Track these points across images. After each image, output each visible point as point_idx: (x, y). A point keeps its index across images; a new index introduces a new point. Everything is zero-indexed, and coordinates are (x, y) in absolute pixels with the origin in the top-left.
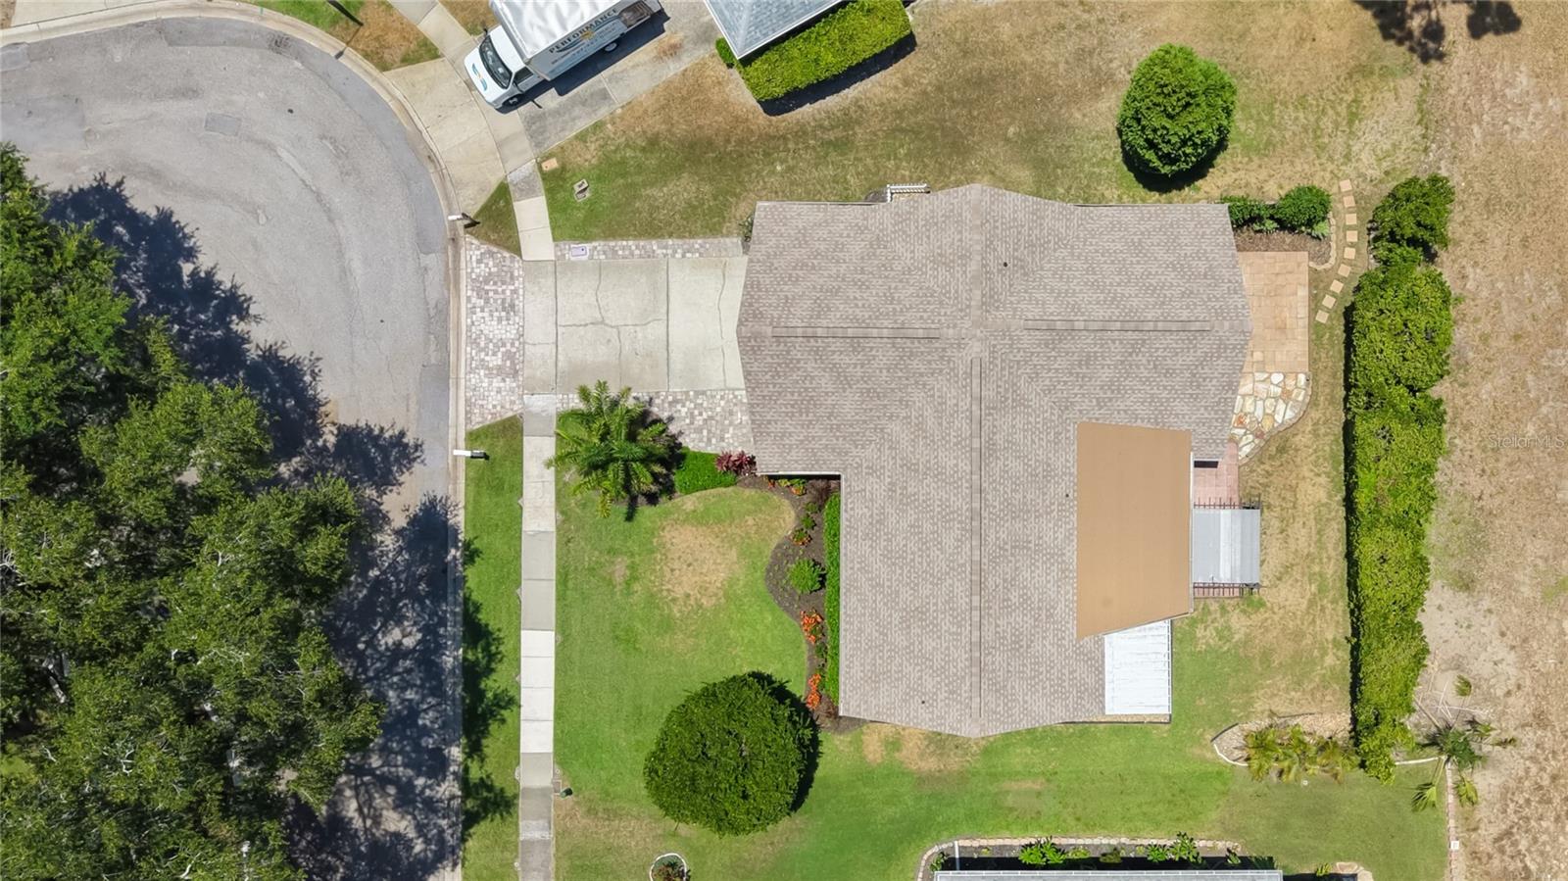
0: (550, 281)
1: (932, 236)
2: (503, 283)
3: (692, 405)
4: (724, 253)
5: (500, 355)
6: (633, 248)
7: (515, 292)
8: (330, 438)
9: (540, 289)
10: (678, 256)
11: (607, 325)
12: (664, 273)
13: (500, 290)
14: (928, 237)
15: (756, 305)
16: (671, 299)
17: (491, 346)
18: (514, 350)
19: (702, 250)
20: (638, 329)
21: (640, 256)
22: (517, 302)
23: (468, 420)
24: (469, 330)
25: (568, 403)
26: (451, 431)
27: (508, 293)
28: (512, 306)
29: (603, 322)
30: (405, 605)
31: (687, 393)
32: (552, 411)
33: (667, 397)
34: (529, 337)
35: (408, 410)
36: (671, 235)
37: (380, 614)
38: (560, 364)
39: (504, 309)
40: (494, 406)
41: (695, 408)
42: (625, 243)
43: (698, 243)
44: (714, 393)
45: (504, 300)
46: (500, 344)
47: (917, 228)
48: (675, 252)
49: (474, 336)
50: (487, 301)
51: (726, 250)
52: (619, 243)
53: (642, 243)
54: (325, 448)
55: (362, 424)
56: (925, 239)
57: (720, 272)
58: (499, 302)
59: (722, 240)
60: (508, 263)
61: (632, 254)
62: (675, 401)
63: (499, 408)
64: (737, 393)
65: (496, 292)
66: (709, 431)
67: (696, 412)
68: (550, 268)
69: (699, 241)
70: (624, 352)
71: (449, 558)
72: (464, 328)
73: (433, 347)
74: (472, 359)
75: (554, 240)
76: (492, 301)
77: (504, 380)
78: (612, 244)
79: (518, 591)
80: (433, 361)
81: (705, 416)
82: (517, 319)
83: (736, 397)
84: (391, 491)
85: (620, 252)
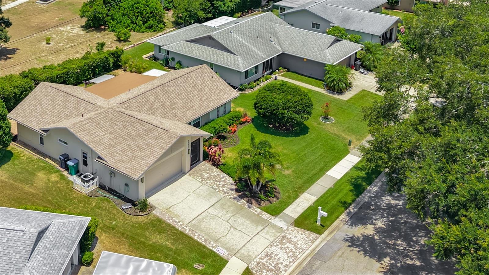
0: (242, 251)
1: (94, 132)
2: (264, 265)
3: (220, 188)
4: (163, 212)
5: (286, 246)
6: (196, 236)
7: (261, 258)
8: (387, 261)
9: (249, 252)
10: (181, 223)
11: (231, 225)
12: (193, 222)
13: (268, 264)
14: (95, 133)
15: (167, 141)
16: (197, 215)
17: (288, 251)
18: (278, 244)
19: (171, 219)
20: (219, 216)
21: (196, 232)
22: (264, 256)
23: (317, 238)
24: (294, 262)
25: (269, 217)
26: (328, 238)
27: (265, 260)
28: (267, 255)
29: (232, 227)
30: (383, 206)
31: (219, 191)
32: (277, 219)
33: (227, 195)
34: (268, 243)
35: (343, 253)
36: (178, 230)
37: (397, 209)
38: (262, 228)
39: (271, 257)
40: (302, 234)
41: (220, 187)
42: (198, 240)
43: (170, 221)
44: (209, 186)
45: (269, 259)
46: (283, 249)
47: (95, 138)
48: (181, 225)
49: (293, 258)
50: (277, 264)
51: (161, 213)
52: (200, 241)
53: (191, 235)
54: (391, 259)
55: (367, 257)
56: (96, 134)
57: (171, 209)
58: (271, 260)
59: (160, 216)
60: (256, 269)
61: (199, 235)
62: (225, 193)
63: (300, 233)
64: (201, 181)
65: (270, 264)
66: (221, 179)
67: (220, 186)
68: (238, 255)
69: (168, 221)
70: (232, 215)
71: (356, 210)
72: (296, 264)
73: (316, 266)
74: (300, 253)
75: (227, 262)
76: (275, 263)
77: (291, 238)
78: (204, 243)
79: (333, 187)
80: (319, 262)
81: (218, 183)
82: (268, 251)
83: (202, 180)
84: (367, 234)
85: (203, 239)
